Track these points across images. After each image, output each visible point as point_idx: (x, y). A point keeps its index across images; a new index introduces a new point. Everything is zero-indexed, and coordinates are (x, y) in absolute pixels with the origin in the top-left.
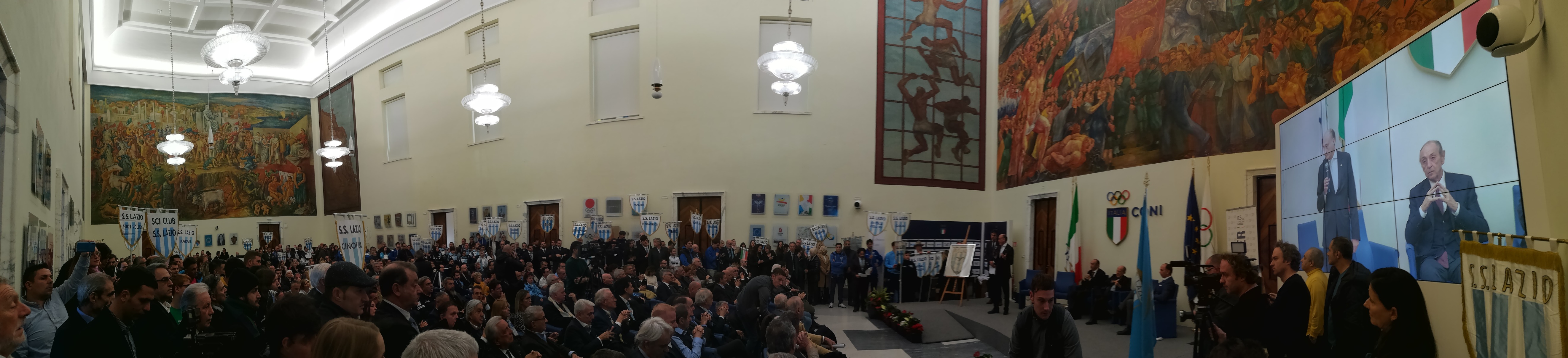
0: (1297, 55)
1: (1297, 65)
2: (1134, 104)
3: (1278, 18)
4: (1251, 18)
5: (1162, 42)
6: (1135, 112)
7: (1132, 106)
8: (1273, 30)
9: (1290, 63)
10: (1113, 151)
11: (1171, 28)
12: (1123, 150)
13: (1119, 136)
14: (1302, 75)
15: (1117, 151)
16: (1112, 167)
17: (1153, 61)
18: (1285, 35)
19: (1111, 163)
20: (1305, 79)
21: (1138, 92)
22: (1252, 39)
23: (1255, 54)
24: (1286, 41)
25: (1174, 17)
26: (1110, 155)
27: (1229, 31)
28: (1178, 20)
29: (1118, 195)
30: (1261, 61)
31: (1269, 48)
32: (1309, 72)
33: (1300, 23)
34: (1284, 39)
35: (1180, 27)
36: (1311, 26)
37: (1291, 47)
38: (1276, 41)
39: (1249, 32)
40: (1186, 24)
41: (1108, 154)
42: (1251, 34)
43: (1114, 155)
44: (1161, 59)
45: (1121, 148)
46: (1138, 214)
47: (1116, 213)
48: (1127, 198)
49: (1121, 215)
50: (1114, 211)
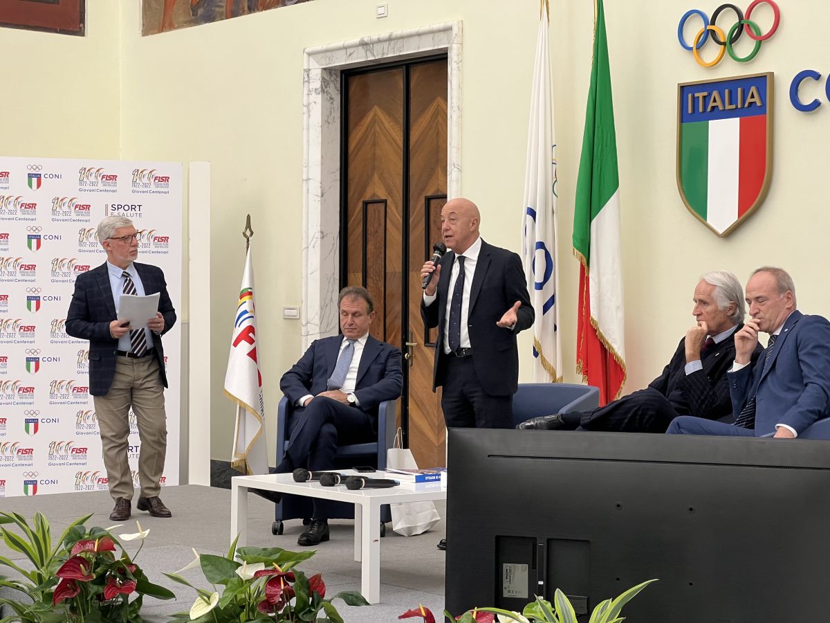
29: (726, 24)
46: (821, 100)
47: (715, 101)
48: (765, 30)
49: (737, 106)
50: (705, 94)
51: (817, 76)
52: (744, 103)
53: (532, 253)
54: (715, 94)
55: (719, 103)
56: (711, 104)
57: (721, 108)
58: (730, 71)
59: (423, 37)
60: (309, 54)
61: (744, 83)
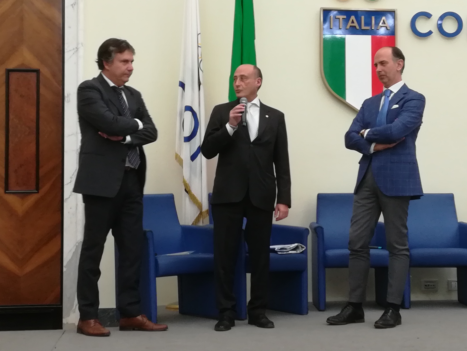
46: (432, 31)
47: (353, 22)
49: (371, 28)
50: (345, 17)
51: (429, 16)
53: (181, 115)
54: (353, 18)
55: (356, 24)
56: (350, 24)
57: (358, 27)
58: (357, 5)
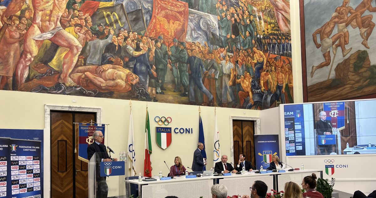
0: (247, 69)
1: (248, 74)
2: (170, 65)
3: (241, 50)
4: (229, 44)
5: (187, 35)
6: (172, 70)
7: (169, 65)
8: (239, 54)
9: (245, 72)
10: (156, 90)
11: (192, 30)
12: (164, 91)
13: (160, 81)
14: (250, 79)
15: (159, 90)
16: (155, 100)
17: (182, 43)
18: (243, 58)
19: (155, 97)
20: (251, 80)
21: (173, 58)
22: (231, 55)
23: (232, 63)
24: (244, 61)
25: (193, 25)
26: (154, 92)
27: (221, 47)
28: (196, 28)
29: (163, 120)
30: (234, 67)
31: (237, 62)
32: (252, 78)
33: (249, 55)
34: (243, 60)
35: (197, 33)
36: (253, 58)
37: (245, 64)
38: (240, 60)
39: (229, 51)
40: (200, 33)
41: (152, 91)
42: (230, 52)
43: (157, 93)
44: (187, 46)
45: (162, 89)
48: (169, 122)
51: (178, 129)
52: (167, 130)
56: (162, 130)
57: (164, 131)
58: (163, 126)
59: (90, 109)
60: (47, 106)
61: (168, 128)
